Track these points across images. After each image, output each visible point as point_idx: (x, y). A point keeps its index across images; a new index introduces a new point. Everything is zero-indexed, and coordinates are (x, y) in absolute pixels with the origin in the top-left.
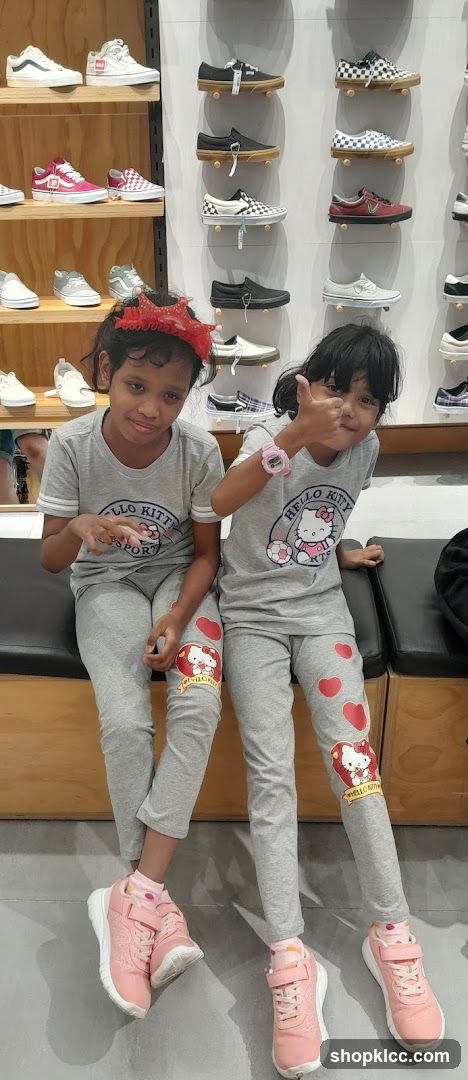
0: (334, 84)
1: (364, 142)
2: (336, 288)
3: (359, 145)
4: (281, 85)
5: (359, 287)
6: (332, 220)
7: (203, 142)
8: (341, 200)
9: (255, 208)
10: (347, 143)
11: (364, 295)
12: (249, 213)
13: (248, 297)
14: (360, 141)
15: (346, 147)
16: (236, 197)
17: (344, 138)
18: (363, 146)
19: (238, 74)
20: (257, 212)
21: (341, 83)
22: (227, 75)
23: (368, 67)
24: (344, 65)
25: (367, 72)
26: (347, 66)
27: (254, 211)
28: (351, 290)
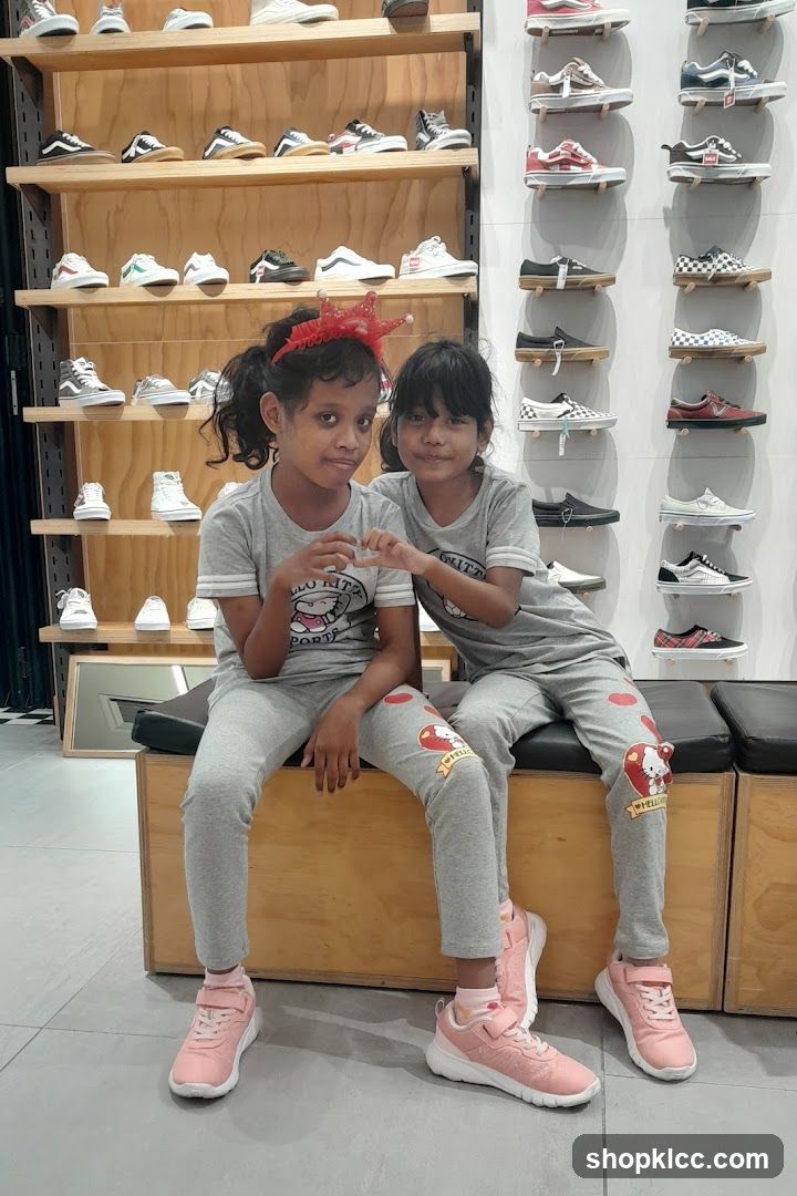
0: (671, 280)
1: (707, 338)
2: (676, 505)
3: (701, 342)
4: (612, 281)
5: (704, 502)
6: (672, 424)
7: (523, 341)
8: (680, 402)
9: (580, 411)
10: (687, 340)
11: (710, 511)
12: (572, 416)
13: (569, 512)
14: (702, 338)
15: (686, 344)
16: (559, 399)
17: (683, 335)
18: (706, 343)
19: (563, 269)
20: (583, 415)
21: (681, 279)
22: (551, 270)
23: (710, 260)
24: (683, 260)
25: (709, 266)
26: (687, 260)
27: (578, 414)
28: (695, 507)
